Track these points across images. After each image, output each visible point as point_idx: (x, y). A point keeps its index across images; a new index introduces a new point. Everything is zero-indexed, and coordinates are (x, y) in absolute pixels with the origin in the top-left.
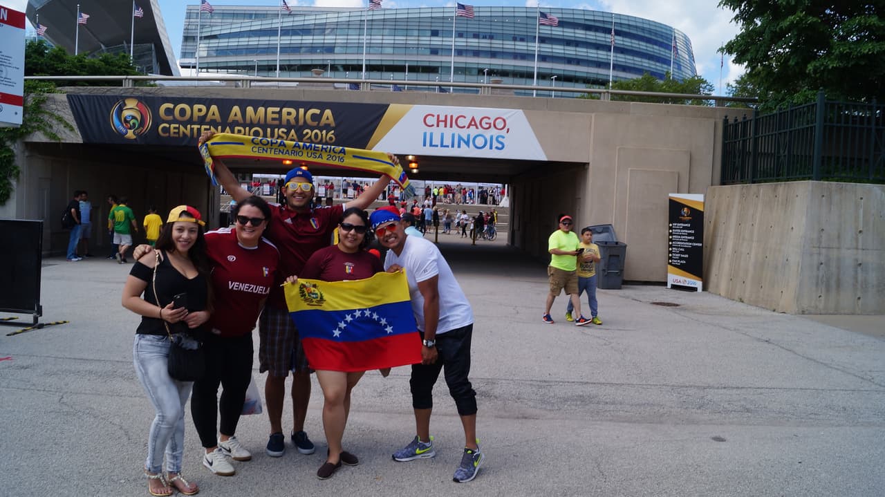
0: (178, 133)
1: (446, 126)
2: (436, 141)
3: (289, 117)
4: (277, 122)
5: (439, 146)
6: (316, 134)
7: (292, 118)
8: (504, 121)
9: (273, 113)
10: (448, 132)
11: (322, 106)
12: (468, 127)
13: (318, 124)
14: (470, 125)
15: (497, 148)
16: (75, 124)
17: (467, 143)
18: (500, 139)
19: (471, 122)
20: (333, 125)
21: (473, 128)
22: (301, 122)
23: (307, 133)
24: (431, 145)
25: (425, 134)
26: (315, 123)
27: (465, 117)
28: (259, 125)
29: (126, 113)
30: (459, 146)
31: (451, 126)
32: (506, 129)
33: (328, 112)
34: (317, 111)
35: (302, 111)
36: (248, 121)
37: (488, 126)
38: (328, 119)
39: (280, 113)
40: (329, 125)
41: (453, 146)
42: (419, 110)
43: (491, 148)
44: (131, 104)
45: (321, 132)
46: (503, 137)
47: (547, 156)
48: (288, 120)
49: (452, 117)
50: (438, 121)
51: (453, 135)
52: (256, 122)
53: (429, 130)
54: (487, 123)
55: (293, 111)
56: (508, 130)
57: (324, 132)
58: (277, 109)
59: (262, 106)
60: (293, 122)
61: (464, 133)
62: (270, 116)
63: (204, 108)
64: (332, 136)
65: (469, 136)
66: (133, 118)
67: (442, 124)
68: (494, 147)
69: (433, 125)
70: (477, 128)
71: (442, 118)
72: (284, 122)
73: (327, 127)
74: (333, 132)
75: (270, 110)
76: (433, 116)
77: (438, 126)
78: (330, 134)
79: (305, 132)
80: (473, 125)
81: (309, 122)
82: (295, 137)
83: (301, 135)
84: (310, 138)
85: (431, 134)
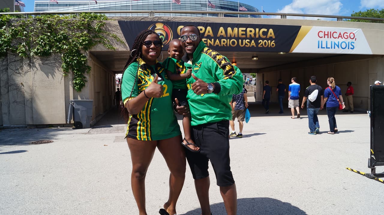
1: (328, 37)
2: (324, 46)
3: (251, 33)
4: (244, 36)
5: (325, 48)
6: (265, 42)
7: (252, 34)
8: (354, 34)
9: (242, 31)
10: (330, 40)
11: (268, 27)
12: (338, 38)
13: (266, 37)
14: (339, 37)
15: (351, 48)
16: (124, 39)
17: (338, 47)
18: (352, 44)
19: (339, 35)
20: (274, 37)
21: (340, 38)
22: (257, 36)
23: (261, 42)
24: (322, 48)
25: (319, 42)
26: (265, 37)
27: (336, 33)
28: (234, 38)
30: (334, 48)
31: (330, 38)
32: (355, 39)
33: (271, 30)
34: (266, 30)
35: (257, 30)
36: (229, 36)
37: (347, 37)
38: (271, 34)
39: (246, 31)
40: (272, 37)
41: (332, 48)
42: (315, 29)
43: (349, 49)
44: (159, 26)
45: (268, 41)
46: (354, 43)
47: (373, 53)
48: (250, 35)
49: (331, 32)
50: (325, 35)
51: (332, 42)
52: (233, 36)
53: (320, 39)
54: (346, 36)
55: (252, 29)
56: (356, 39)
57: (269, 41)
58: (244, 29)
59: (236, 27)
60: (253, 35)
61: (336, 41)
62: (240, 32)
63: (203, 29)
64: (274, 43)
65: (339, 42)
67: (326, 36)
68: (350, 48)
69: (322, 37)
70: (342, 38)
71: (326, 33)
72: (248, 36)
73: (271, 39)
74: (274, 41)
75: (241, 29)
76: (322, 32)
77: (324, 37)
78: (272, 43)
79: (259, 42)
80: (340, 37)
81: (262, 36)
82: (254, 44)
83: (257, 43)
84: (262, 45)
85: (322, 42)
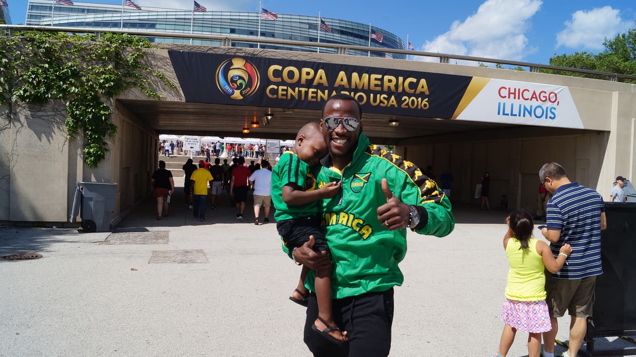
0: (286, 95)
1: (515, 98)
2: (508, 111)
3: (390, 84)
4: (379, 89)
5: (510, 114)
6: (413, 101)
7: (392, 85)
8: (556, 95)
9: (376, 79)
10: (517, 103)
11: (419, 75)
12: (531, 100)
13: (415, 91)
14: (532, 97)
15: (550, 117)
16: (177, 81)
17: (530, 113)
18: (553, 110)
19: (533, 95)
20: (427, 93)
21: (534, 100)
22: (400, 89)
23: (405, 100)
24: (504, 114)
25: (500, 104)
26: (412, 91)
27: (528, 91)
28: (363, 90)
29: (232, 73)
30: (524, 116)
31: (519, 98)
32: (556, 102)
33: (423, 82)
34: (414, 80)
35: (401, 79)
36: (353, 86)
37: (544, 99)
38: (423, 87)
39: (382, 80)
40: (424, 93)
41: (520, 115)
42: (495, 84)
43: (546, 118)
44: (238, 63)
45: (417, 99)
46: (555, 109)
47: (584, 126)
48: (389, 87)
49: (519, 90)
50: (510, 93)
51: (520, 105)
52: (360, 87)
53: (502, 101)
54: (544, 97)
55: (393, 78)
56: (558, 102)
57: (420, 99)
58: (380, 76)
59: (367, 73)
60: (393, 88)
61: (528, 104)
62: (373, 82)
63: (312, 72)
64: (427, 103)
65: (531, 106)
66: (241, 78)
67: (512, 96)
68: (548, 117)
69: (505, 97)
70: (537, 100)
71: (512, 91)
72: (386, 89)
73: (422, 95)
74: (427, 99)
75: (373, 76)
76: (506, 89)
77: (509, 97)
78: (425, 102)
79: (403, 99)
80: (534, 98)
81: (407, 89)
82: (395, 103)
83: (399, 101)
84: (408, 104)
85: (504, 104)
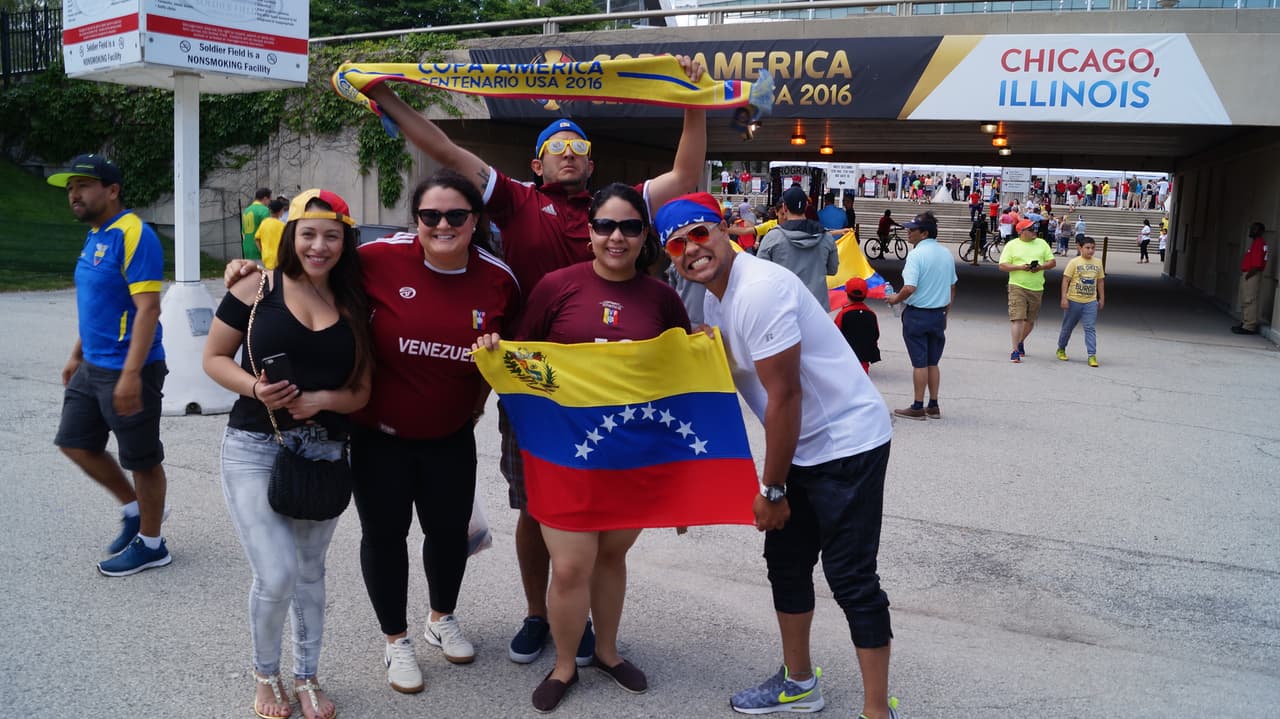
1: (1041, 69)
2: (1024, 95)
3: (779, 66)
5: (1028, 103)
6: (822, 91)
7: (783, 67)
8: (1150, 55)
9: (755, 60)
10: (1045, 80)
11: (831, 45)
12: (1082, 70)
13: (825, 75)
14: (1086, 65)
15: (1134, 104)
17: (1079, 98)
18: (1141, 89)
19: (1087, 60)
20: (848, 74)
22: (798, 73)
23: (807, 91)
24: (1014, 103)
25: (1004, 83)
26: (820, 74)
27: (1076, 52)
30: (1064, 103)
31: (1051, 69)
32: (1152, 71)
33: (841, 55)
34: (824, 54)
35: (799, 55)
37: (1118, 65)
38: (840, 65)
39: (765, 60)
40: (842, 75)
41: (1052, 103)
42: (993, 45)
43: (1123, 104)
44: (553, 58)
45: (829, 88)
47: (1231, 117)
48: (778, 71)
49: (1052, 52)
50: (1028, 61)
51: (1054, 84)
53: (1010, 77)
54: (1116, 61)
55: (785, 55)
56: (1157, 70)
57: (834, 87)
58: (762, 55)
59: (739, 51)
60: (785, 74)
61: (1073, 81)
62: (750, 65)
64: (848, 94)
65: (1082, 84)
67: (1034, 66)
68: (1129, 101)
69: (1018, 69)
70: (1098, 70)
71: (1035, 55)
73: (839, 80)
74: (848, 86)
75: (751, 55)
76: (1019, 52)
77: (1027, 69)
78: (844, 91)
79: (803, 89)
80: (1090, 65)
81: (810, 71)
82: (788, 97)
83: (796, 94)
84: (812, 97)
85: (1015, 84)
